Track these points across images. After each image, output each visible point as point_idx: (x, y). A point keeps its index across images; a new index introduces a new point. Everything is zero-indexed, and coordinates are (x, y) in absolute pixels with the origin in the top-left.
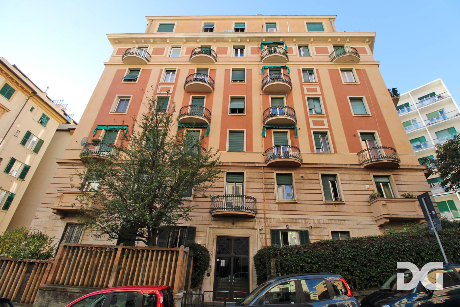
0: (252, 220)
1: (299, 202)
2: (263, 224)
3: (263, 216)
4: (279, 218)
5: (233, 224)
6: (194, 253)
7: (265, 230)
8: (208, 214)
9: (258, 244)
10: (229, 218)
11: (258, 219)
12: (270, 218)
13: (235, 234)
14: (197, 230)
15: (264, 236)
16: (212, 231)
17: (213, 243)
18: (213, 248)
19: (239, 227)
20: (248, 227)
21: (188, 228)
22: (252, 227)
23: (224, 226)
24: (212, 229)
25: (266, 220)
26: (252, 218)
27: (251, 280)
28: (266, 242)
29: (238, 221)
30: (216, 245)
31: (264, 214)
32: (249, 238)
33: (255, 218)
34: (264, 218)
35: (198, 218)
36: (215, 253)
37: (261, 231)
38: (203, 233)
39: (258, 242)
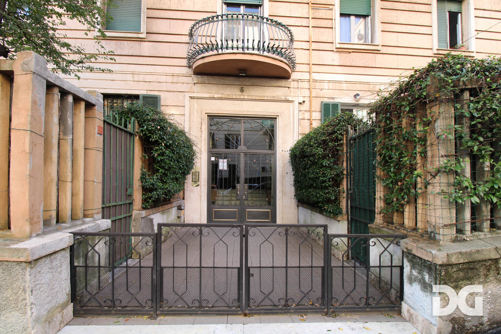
0: (283, 83)
1: (384, 50)
2: (307, 93)
3: (306, 76)
4: (340, 82)
5: (242, 90)
6: (140, 125)
7: (310, 105)
8: (186, 70)
9: (294, 129)
10: (234, 78)
11: (296, 81)
12: (320, 81)
13: (247, 111)
14: (162, 103)
15: (307, 116)
16: (195, 104)
17: (201, 128)
18: (201, 137)
19: (255, 96)
20: (274, 97)
21: (141, 97)
22: (283, 98)
23: (222, 95)
24: (196, 100)
25: (312, 84)
26: (283, 80)
27: (280, 192)
28: (311, 125)
29: (254, 86)
30: (206, 132)
31: (309, 73)
32: (275, 120)
33: (289, 80)
34: (309, 81)
35: (163, 79)
36: (206, 146)
37: (302, 106)
38: (176, 108)
39: (294, 127)
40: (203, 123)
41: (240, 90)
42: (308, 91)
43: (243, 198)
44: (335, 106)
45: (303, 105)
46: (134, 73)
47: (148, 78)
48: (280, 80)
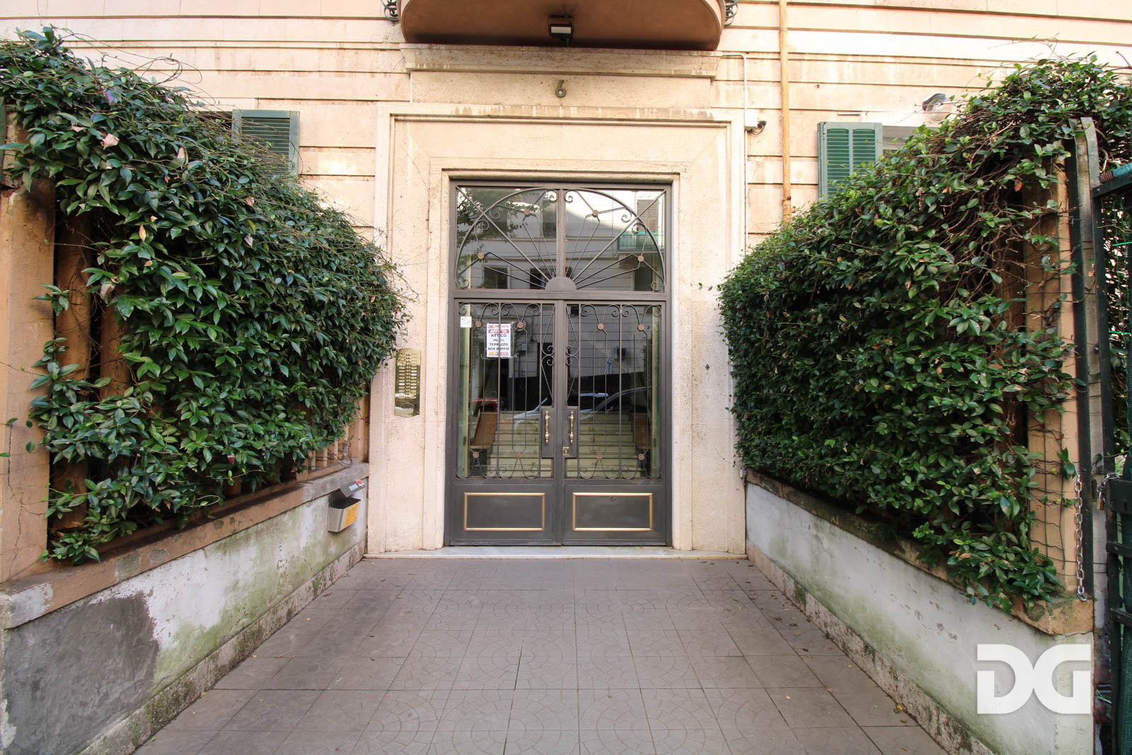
0: (693, 62)
2: (770, 96)
3: (768, 41)
4: (876, 59)
5: (561, 92)
7: (783, 136)
9: (729, 216)
10: (534, 50)
11: (735, 58)
12: (813, 57)
13: (576, 161)
14: (305, 138)
15: (771, 171)
16: (411, 141)
17: (428, 220)
18: (428, 249)
19: (603, 108)
20: (666, 110)
21: (237, 122)
22: (695, 111)
23: (494, 107)
24: (413, 125)
25: (788, 66)
26: (695, 53)
27: (683, 431)
28: (787, 202)
29: (599, 74)
30: (445, 234)
31: (776, 32)
32: (667, 188)
33: (712, 53)
34: (776, 56)
35: (310, 60)
36: (445, 278)
37: (754, 139)
38: (349, 154)
39: (729, 210)
40: (435, 202)
41: (554, 88)
42: (773, 91)
43: (562, 452)
44: (865, 137)
45: (760, 137)
46: (219, 44)
47: (264, 59)
48: (686, 53)
